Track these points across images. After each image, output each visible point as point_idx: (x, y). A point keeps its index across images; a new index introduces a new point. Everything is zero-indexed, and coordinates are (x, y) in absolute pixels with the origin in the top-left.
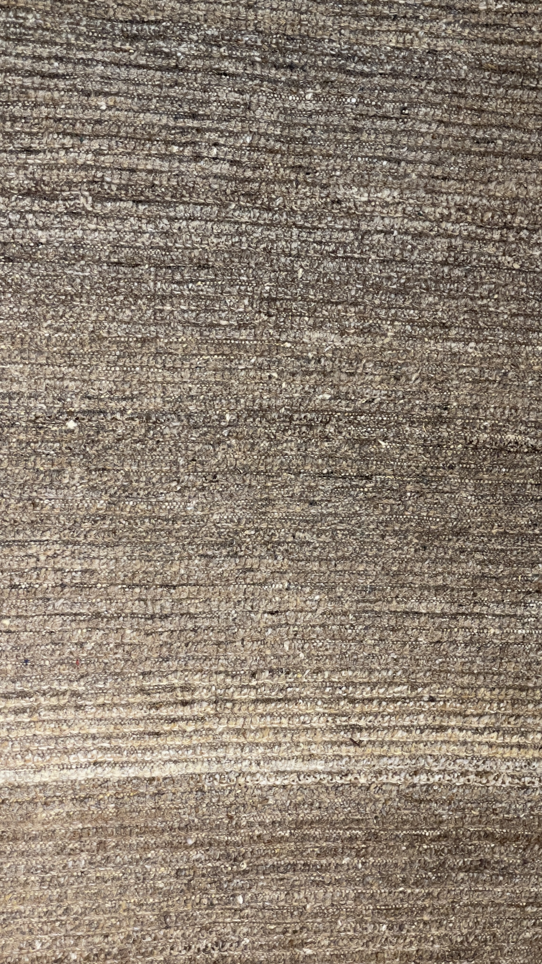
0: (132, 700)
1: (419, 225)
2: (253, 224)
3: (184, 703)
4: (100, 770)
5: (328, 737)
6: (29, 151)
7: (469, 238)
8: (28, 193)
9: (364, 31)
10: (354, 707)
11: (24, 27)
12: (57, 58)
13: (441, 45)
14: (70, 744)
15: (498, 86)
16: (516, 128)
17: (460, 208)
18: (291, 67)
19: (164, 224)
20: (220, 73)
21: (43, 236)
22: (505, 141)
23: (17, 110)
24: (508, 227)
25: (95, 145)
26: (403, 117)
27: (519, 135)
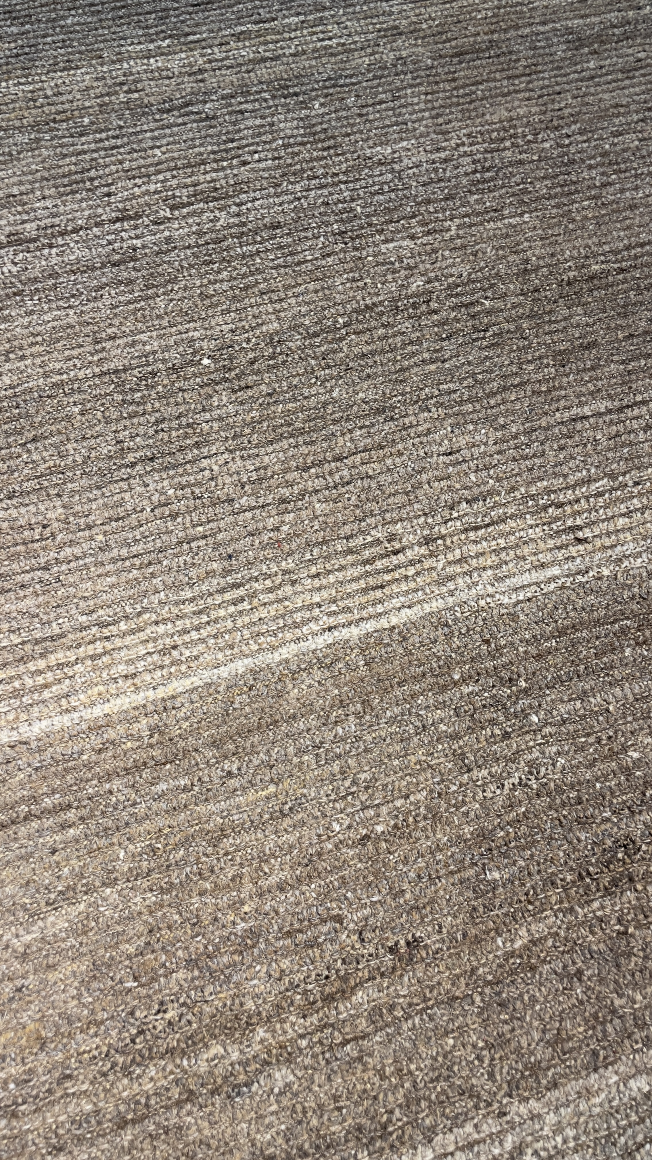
0: (344, 562)
1: (443, 155)
2: (307, 190)
3: (396, 553)
4: (336, 633)
5: (551, 543)
6: (109, 195)
7: (486, 151)
8: (118, 220)
9: (342, 62)
10: (564, 511)
11: (83, 126)
12: (113, 137)
13: (404, 54)
14: (298, 617)
15: (460, 63)
16: (487, 81)
17: (469, 136)
18: (296, 94)
19: (234, 209)
20: (241, 112)
21: (138, 243)
22: (482, 91)
23: (93, 173)
24: (514, 136)
25: (161, 177)
26: (395, 99)
27: (492, 85)
